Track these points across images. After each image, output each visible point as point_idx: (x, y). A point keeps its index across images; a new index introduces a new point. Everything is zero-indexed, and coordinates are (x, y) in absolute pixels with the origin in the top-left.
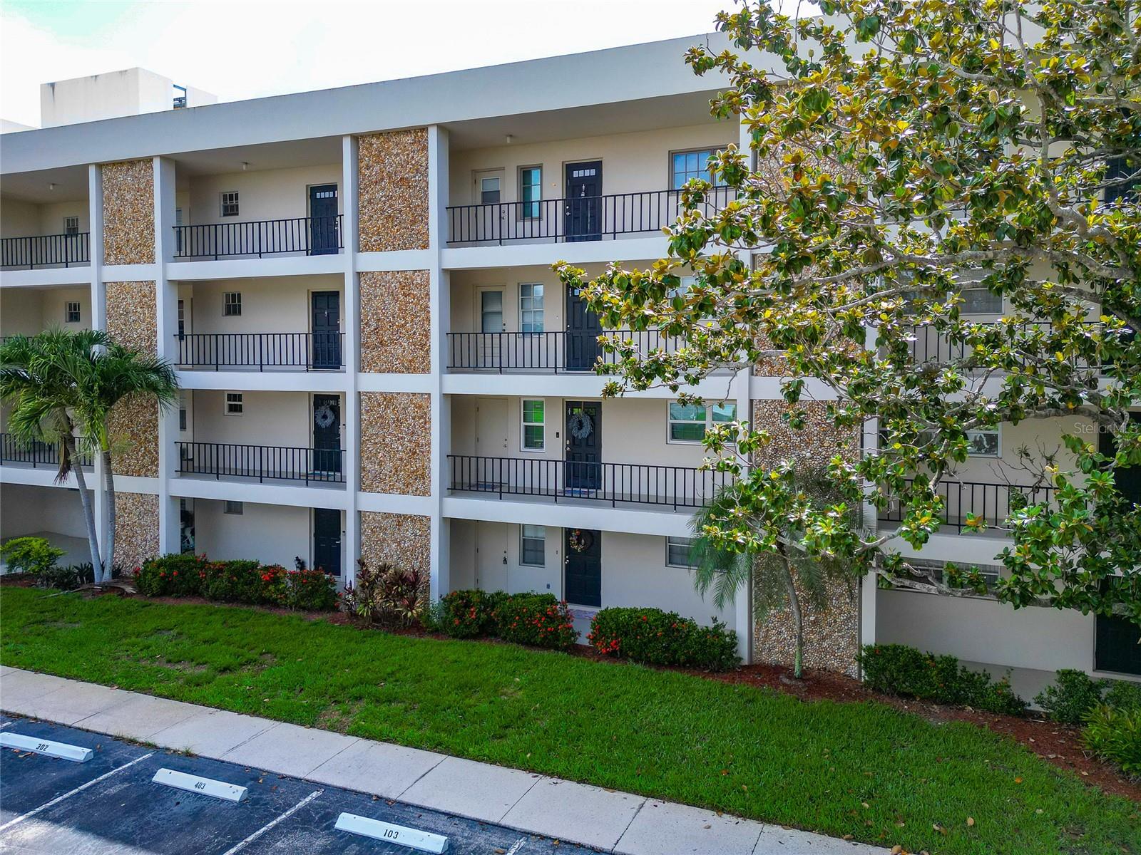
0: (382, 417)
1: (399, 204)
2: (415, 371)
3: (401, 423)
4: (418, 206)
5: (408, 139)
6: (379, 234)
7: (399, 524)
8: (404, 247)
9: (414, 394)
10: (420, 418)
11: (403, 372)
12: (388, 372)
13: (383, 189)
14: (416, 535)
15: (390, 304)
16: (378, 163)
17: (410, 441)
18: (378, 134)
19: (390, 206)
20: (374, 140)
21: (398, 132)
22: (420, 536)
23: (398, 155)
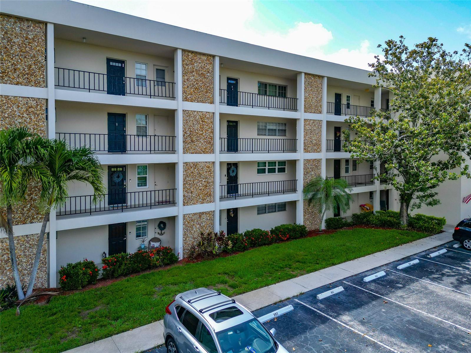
0: (192, 173)
1: (200, 83)
2: (207, 153)
3: (201, 174)
4: (209, 86)
5: (205, 58)
6: (191, 94)
7: (200, 217)
8: (202, 102)
9: (206, 162)
10: (209, 172)
11: (202, 153)
12: (195, 153)
13: (194, 76)
14: (207, 220)
15: (196, 125)
16: (191, 64)
17: (205, 182)
18: (192, 52)
19: (197, 84)
20: (190, 54)
21: (201, 54)
22: (209, 219)
23: (200, 63)
